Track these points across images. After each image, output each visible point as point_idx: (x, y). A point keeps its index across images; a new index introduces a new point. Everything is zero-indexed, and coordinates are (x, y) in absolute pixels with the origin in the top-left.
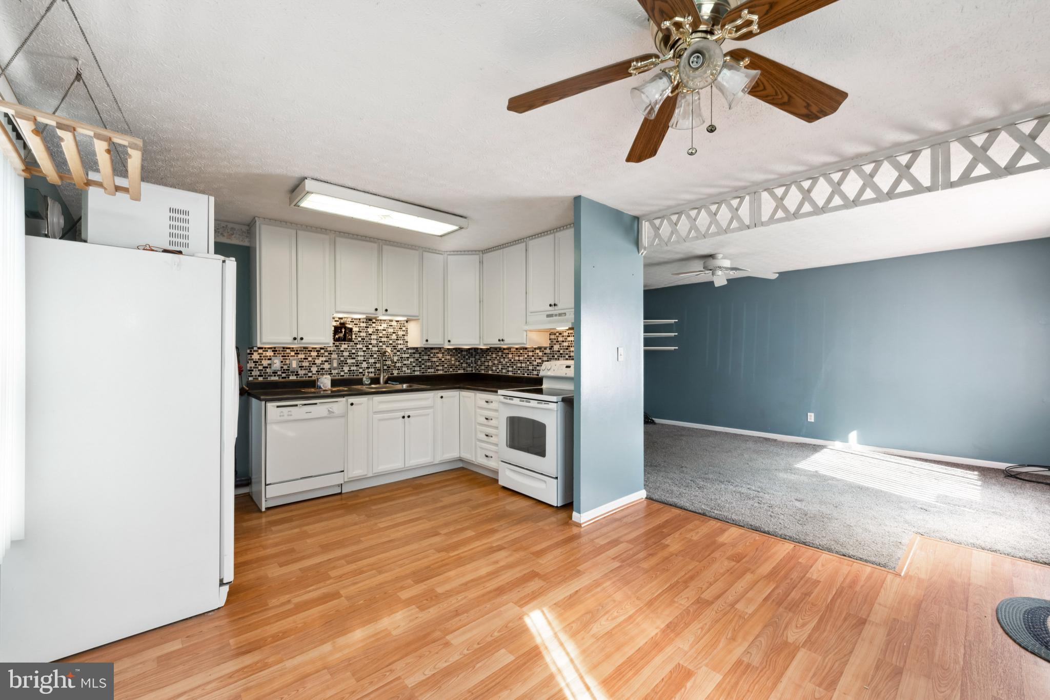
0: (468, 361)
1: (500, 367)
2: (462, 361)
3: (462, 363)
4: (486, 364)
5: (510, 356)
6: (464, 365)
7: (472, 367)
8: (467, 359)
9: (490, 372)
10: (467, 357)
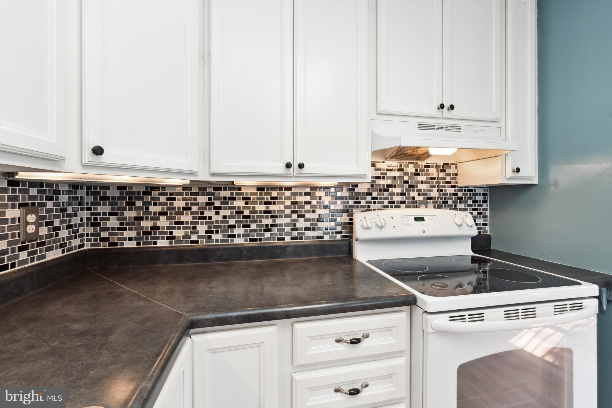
0: (75, 221)
1: (202, 229)
2: (57, 223)
3: (57, 229)
4: (146, 224)
5: (239, 203)
6: (64, 233)
7: (82, 235)
8: (69, 215)
9: (163, 243)
10: (70, 210)
